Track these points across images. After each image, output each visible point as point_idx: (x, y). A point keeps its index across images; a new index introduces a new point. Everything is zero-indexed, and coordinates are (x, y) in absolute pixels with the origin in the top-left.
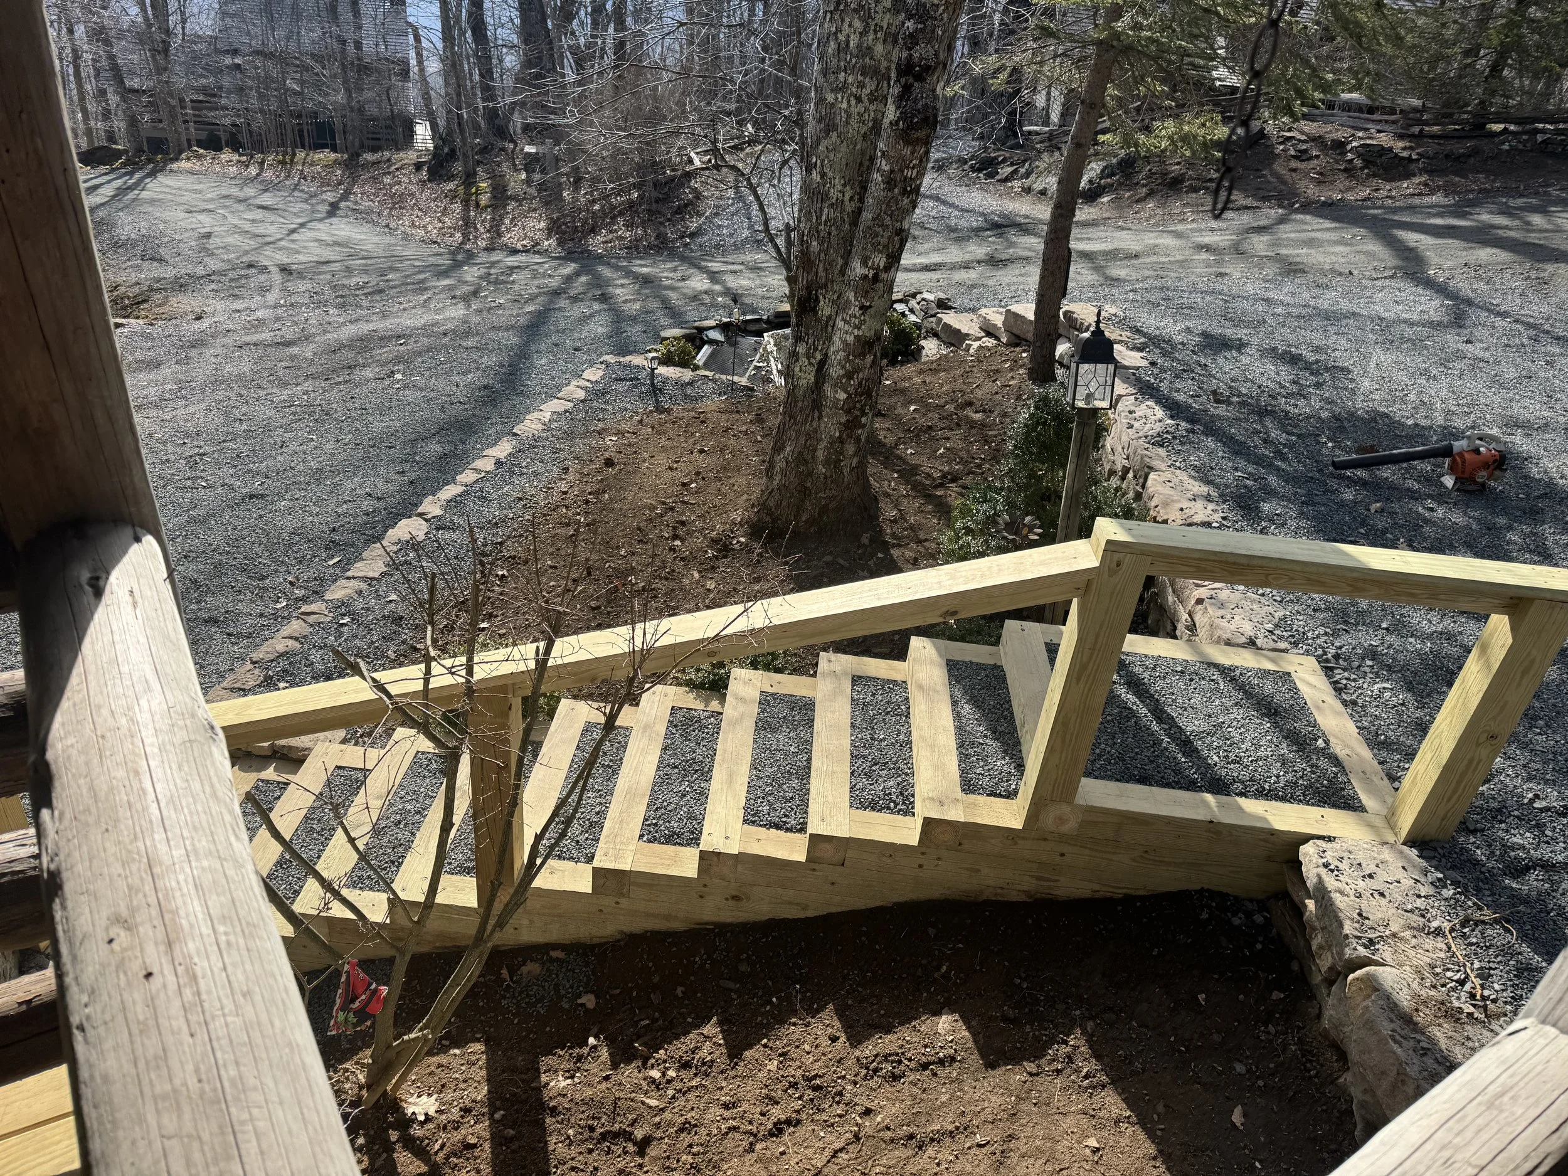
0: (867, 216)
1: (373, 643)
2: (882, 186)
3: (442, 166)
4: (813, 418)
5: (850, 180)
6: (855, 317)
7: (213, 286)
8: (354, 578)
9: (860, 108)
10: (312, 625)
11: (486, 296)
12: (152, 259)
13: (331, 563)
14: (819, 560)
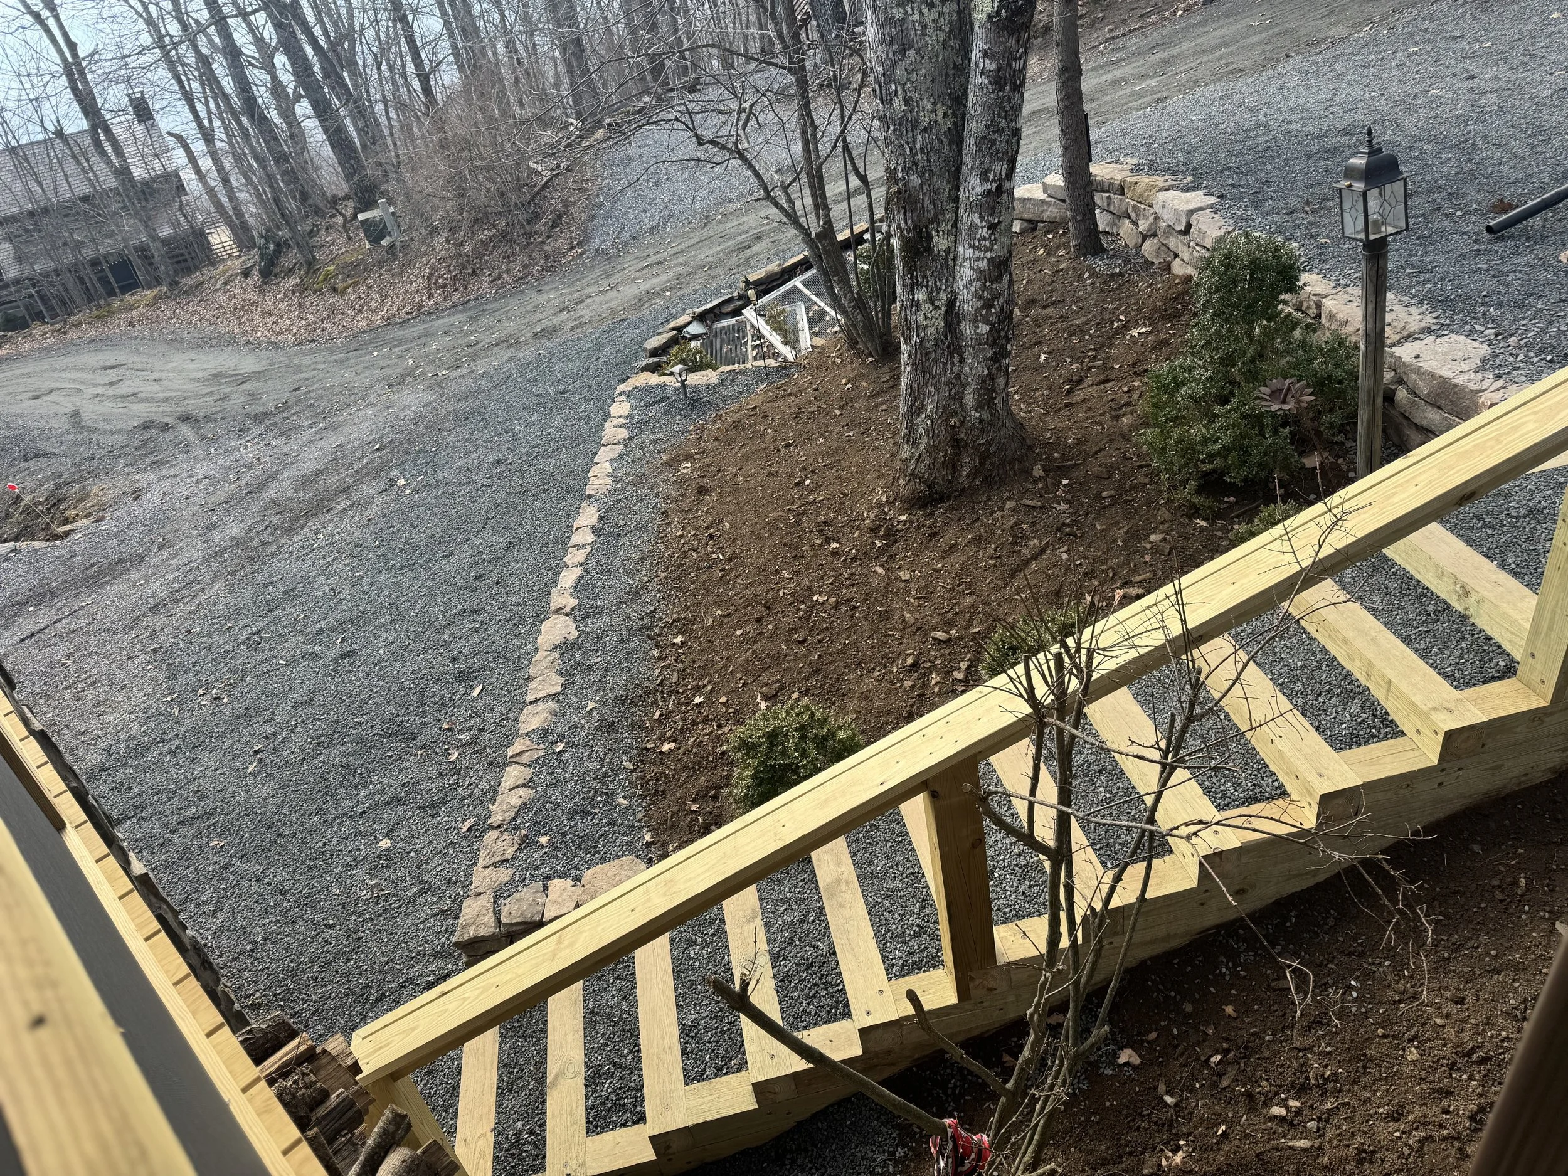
0: (974, 128)
1: (602, 760)
2: (991, 88)
3: (273, 264)
4: (953, 364)
5: (939, 96)
6: (985, 239)
7: (122, 461)
8: (537, 700)
9: (934, 15)
10: (529, 766)
11: (422, 373)
12: (36, 456)
13: (475, 693)
14: (1001, 508)
